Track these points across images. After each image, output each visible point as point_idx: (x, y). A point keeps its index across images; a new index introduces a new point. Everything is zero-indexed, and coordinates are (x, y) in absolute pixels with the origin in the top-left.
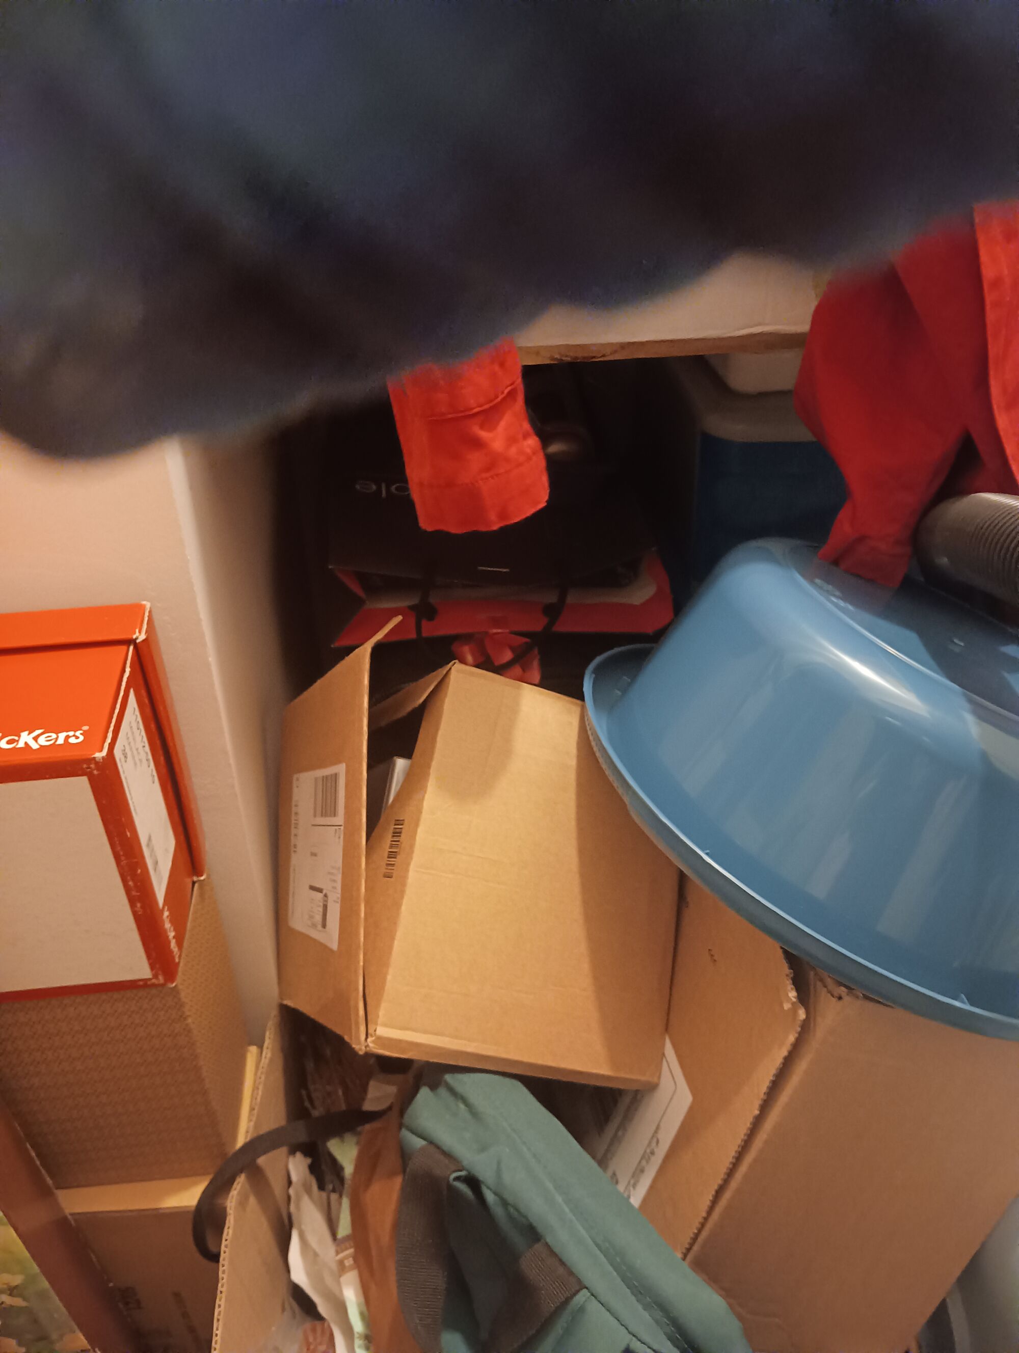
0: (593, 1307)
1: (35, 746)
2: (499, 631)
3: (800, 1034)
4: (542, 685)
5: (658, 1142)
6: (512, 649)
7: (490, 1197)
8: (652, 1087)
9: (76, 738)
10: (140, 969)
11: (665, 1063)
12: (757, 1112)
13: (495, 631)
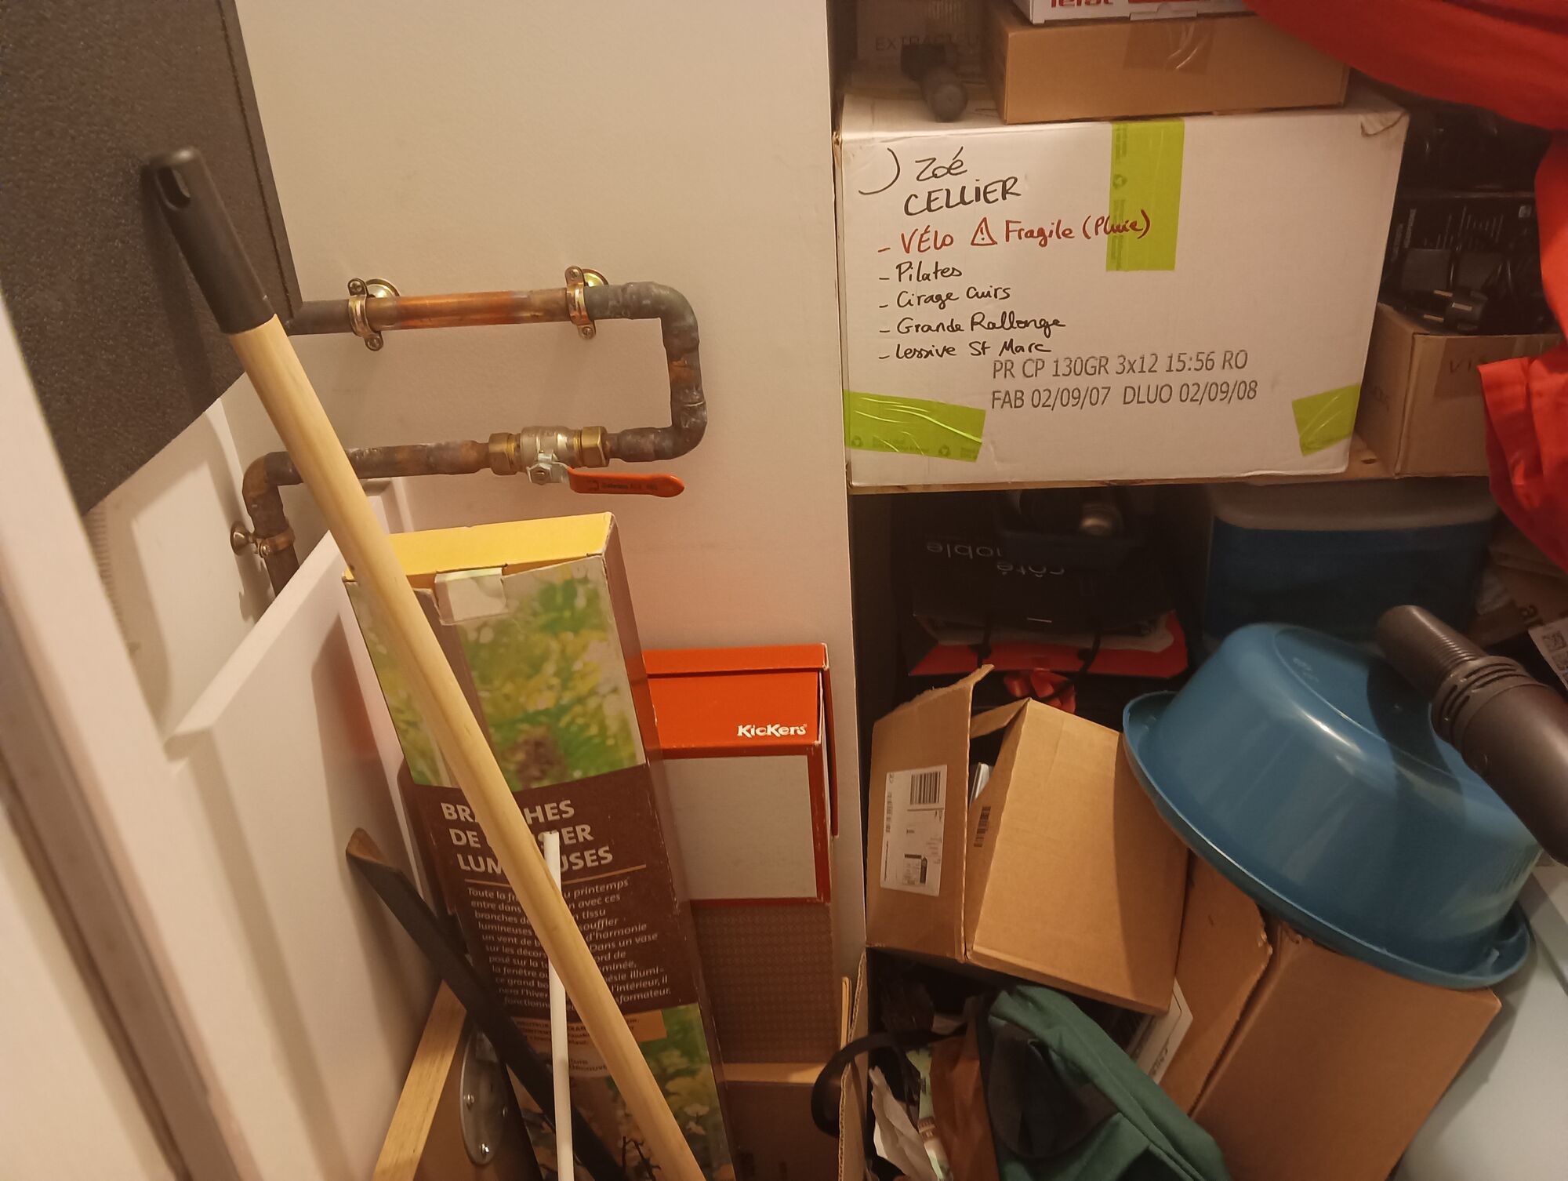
0: (1125, 1122)
1: (777, 735)
2: (1042, 669)
3: (1268, 965)
4: (1076, 713)
5: (1167, 1051)
6: (1053, 685)
7: (1054, 1057)
8: (1164, 1014)
9: (802, 732)
10: (812, 892)
11: (1173, 997)
12: (1238, 1018)
13: (1039, 669)
